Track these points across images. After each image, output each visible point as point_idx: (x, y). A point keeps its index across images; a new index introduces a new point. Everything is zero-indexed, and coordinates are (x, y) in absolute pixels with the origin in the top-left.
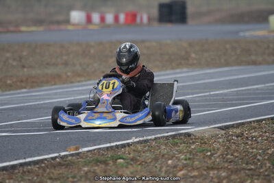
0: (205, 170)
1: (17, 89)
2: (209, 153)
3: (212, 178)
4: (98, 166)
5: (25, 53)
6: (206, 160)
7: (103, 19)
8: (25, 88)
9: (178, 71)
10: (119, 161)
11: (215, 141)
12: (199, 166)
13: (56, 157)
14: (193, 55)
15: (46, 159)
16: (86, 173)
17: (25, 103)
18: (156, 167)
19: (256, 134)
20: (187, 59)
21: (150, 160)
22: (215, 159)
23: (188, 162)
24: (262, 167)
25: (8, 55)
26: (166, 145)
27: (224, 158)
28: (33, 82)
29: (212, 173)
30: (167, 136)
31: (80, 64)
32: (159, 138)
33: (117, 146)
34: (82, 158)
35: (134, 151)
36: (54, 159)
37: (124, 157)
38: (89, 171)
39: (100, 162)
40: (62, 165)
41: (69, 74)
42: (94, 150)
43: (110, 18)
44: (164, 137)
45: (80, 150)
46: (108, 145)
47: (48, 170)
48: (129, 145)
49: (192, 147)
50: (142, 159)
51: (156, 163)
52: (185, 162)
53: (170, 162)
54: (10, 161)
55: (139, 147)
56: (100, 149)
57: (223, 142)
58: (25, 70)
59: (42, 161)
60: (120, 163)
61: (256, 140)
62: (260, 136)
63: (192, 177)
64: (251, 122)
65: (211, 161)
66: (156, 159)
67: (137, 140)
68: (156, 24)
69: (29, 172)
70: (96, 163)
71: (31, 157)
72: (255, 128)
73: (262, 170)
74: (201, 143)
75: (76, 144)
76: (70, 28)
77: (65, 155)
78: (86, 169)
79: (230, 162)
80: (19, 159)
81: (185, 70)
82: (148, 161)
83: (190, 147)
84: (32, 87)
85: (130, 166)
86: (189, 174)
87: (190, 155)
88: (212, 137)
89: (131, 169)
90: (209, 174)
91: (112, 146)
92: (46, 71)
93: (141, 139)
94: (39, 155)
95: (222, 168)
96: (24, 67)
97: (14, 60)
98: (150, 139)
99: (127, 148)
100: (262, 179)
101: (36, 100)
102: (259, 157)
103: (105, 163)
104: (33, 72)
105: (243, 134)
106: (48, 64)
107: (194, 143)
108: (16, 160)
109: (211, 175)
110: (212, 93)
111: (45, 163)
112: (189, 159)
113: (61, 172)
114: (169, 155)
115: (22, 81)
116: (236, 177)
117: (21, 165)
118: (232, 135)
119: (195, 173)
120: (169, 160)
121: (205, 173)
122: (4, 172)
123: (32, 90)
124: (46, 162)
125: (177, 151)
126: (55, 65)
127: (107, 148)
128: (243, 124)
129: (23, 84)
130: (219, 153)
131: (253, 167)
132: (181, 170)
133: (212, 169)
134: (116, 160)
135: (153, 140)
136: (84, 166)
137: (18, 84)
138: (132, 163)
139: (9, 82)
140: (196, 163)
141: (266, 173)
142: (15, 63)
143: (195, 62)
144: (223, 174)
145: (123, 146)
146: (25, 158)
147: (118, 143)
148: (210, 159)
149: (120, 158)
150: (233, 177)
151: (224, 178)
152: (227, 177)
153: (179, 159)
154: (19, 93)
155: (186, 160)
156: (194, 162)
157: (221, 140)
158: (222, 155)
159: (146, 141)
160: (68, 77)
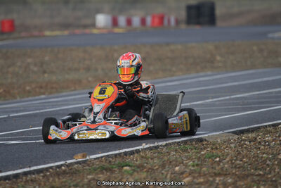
0: (212, 176)
1: (35, 96)
2: (218, 159)
3: (218, 184)
4: (103, 173)
5: (47, 58)
6: (214, 166)
7: (129, 22)
8: (44, 94)
9: (202, 74)
10: (125, 168)
11: (227, 147)
12: (207, 172)
13: (62, 165)
14: (218, 58)
15: (51, 168)
16: (90, 181)
17: (40, 110)
18: (162, 174)
19: (270, 138)
20: (212, 62)
21: (157, 167)
22: (224, 164)
23: (196, 168)
24: (270, 173)
25: (29, 60)
26: (176, 151)
27: (233, 164)
28: (52, 88)
29: (218, 179)
30: (179, 142)
31: (103, 69)
32: (170, 144)
33: (126, 153)
34: (88, 165)
35: (143, 157)
36: (59, 167)
37: (131, 164)
38: (94, 179)
39: (106, 170)
40: (67, 174)
41: (90, 79)
42: (102, 157)
43: (136, 21)
44: (175, 142)
45: (88, 158)
46: (117, 152)
47: (51, 179)
48: (138, 151)
49: (202, 153)
50: (149, 166)
51: (162, 170)
52: (192, 168)
53: (177, 168)
54: (14, 170)
55: (149, 154)
56: (108, 156)
57: (235, 147)
58: (46, 75)
59: (47, 169)
60: (126, 171)
61: (268, 145)
62: (274, 140)
63: (197, 184)
64: (266, 126)
65: (220, 167)
66: (163, 166)
67: (148, 146)
68: (183, 26)
69: (32, 180)
70: (101, 171)
71: (37, 165)
72: (270, 132)
73: (269, 176)
74: (212, 149)
75: (84, 151)
76: (95, 31)
77: (71, 163)
78: (90, 177)
79: (239, 168)
80: (24, 168)
81: (209, 73)
82: (155, 168)
83: (199, 153)
84: (51, 93)
85: (135, 173)
86: (195, 180)
87: (199, 161)
88: (225, 142)
89: (136, 176)
90: (214, 180)
91: (121, 153)
92: (67, 76)
93: (152, 145)
94: (45, 163)
95: (229, 174)
96: (45, 72)
97: (35, 65)
98: (161, 146)
99: (136, 155)
100: (269, 185)
101: (53, 106)
102: (268, 162)
103: (111, 170)
104: (54, 78)
105: (256, 138)
106: (70, 69)
107: (205, 148)
108: (21, 168)
109: (217, 181)
110: (232, 97)
111: (49, 172)
112: (197, 165)
113: (64, 180)
114: (177, 161)
115: (41, 87)
116: (242, 183)
117: (25, 174)
118: (245, 140)
119: (201, 180)
120: (176, 166)
121: (211, 179)
122: (7, 181)
123: (50, 96)
124: (51, 170)
125: (186, 157)
126: (77, 70)
127: (116, 155)
128: (259, 128)
129: (42, 91)
130: (228, 159)
131: (261, 173)
132: (187, 177)
133: (219, 175)
134: (123, 167)
135: (164, 146)
136: (88, 174)
137: (37, 90)
138: (139, 170)
139: (28, 88)
140: (204, 169)
141: (274, 179)
142: (35, 69)
143: (220, 65)
144: (230, 181)
145: (132, 153)
146: (30, 167)
147: (127, 150)
148: (219, 165)
149: (126, 166)
150: (239, 183)
151: (230, 184)
152: (233, 184)
153: (186, 166)
154: (37, 100)
155: (193, 166)
156: (201, 168)
157: (232, 146)
158: (231, 161)
159: (157, 147)
160: (89, 82)
